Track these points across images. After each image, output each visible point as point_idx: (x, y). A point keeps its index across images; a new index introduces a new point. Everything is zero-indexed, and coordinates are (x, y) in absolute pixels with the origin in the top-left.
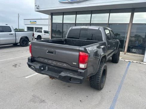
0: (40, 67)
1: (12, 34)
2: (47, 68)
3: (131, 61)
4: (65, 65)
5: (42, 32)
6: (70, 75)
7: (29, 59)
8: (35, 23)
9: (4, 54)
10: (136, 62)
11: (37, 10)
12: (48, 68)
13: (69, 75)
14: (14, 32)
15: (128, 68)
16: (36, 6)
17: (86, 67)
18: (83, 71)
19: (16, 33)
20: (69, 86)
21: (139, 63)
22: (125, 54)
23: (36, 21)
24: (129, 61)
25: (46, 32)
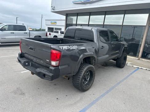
0: (25, 62)
1: (27, 33)
2: (30, 63)
3: (140, 67)
4: (42, 62)
5: (58, 33)
6: (44, 71)
7: (19, 55)
8: (55, 23)
9: (16, 50)
10: (145, 69)
11: (53, 11)
12: (32, 64)
13: (42, 71)
14: (29, 32)
15: (131, 74)
16: (52, 7)
17: (58, 65)
18: (53, 68)
19: (30, 32)
20: (55, 85)
21: (149, 70)
22: (139, 59)
23: (56, 22)
24: (138, 67)
25: (62, 33)
